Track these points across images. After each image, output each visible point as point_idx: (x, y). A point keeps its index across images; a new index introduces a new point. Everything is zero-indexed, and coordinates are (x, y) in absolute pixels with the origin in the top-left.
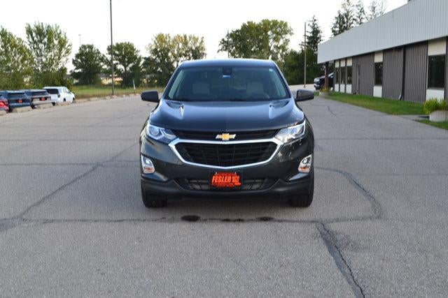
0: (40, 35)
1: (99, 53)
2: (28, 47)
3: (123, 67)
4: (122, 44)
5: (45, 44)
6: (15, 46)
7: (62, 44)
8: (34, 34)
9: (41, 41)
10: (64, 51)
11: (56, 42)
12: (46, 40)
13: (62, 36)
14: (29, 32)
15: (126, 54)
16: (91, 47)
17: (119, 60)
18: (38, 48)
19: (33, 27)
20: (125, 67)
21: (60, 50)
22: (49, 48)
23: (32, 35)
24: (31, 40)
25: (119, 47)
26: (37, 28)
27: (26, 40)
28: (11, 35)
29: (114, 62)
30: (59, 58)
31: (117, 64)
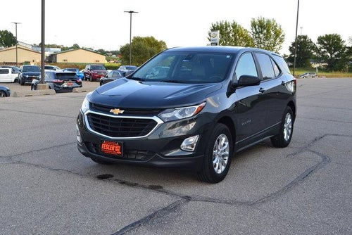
0: (261, 27)
1: (311, 42)
2: (252, 36)
3: (329, 55)
4: (330, 35)
5: (264, 35)
6: (242, 35)
7: (277, 34)
8: (257, 27)
9: (261, 32)
10: (278, 40)
11: (272, 33)
12: (265, 31)
13: (278, 28)
14: (254, 25)
15: (333, 44)
16: (305, 37)
17: (327, 48)
18: (259, 37)
19: (256, 21)
20: (331, 54)
21: (275, 39)
22: (267, 38)
23: (255, 28)
24: (254, 31)
25: (328, 38)
26: (260, 21)
27: (251, 31)
28: (239, 27)
29: (323, 50)
30: (274, 46)
31: (325, 51)
